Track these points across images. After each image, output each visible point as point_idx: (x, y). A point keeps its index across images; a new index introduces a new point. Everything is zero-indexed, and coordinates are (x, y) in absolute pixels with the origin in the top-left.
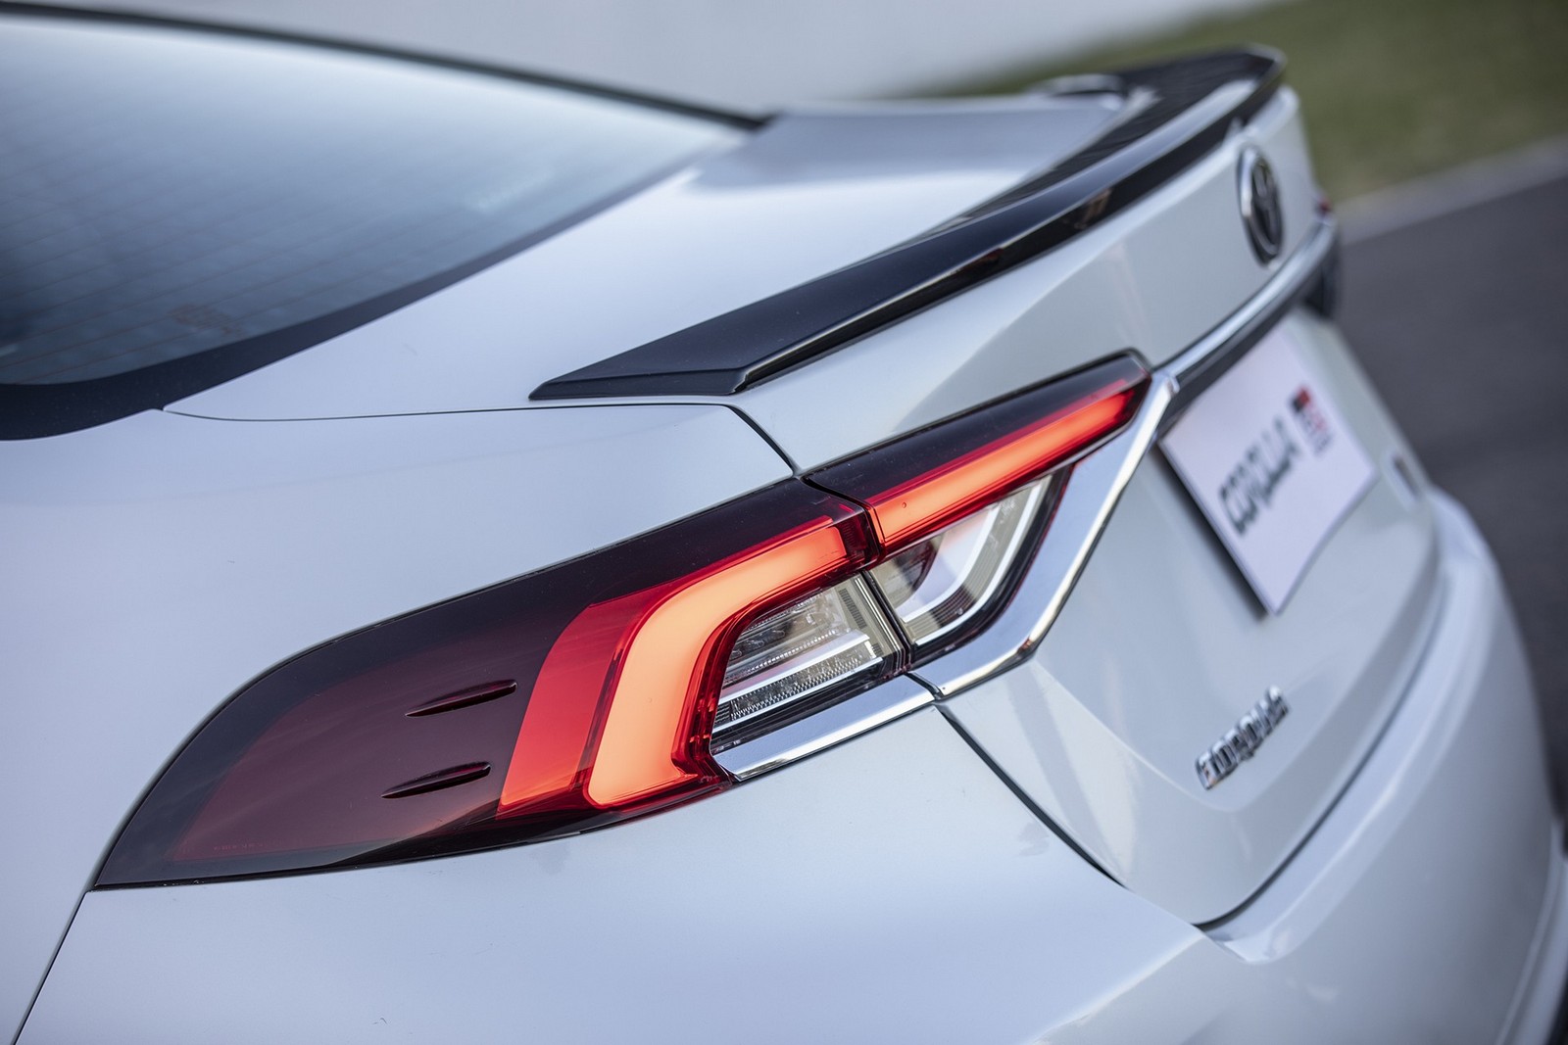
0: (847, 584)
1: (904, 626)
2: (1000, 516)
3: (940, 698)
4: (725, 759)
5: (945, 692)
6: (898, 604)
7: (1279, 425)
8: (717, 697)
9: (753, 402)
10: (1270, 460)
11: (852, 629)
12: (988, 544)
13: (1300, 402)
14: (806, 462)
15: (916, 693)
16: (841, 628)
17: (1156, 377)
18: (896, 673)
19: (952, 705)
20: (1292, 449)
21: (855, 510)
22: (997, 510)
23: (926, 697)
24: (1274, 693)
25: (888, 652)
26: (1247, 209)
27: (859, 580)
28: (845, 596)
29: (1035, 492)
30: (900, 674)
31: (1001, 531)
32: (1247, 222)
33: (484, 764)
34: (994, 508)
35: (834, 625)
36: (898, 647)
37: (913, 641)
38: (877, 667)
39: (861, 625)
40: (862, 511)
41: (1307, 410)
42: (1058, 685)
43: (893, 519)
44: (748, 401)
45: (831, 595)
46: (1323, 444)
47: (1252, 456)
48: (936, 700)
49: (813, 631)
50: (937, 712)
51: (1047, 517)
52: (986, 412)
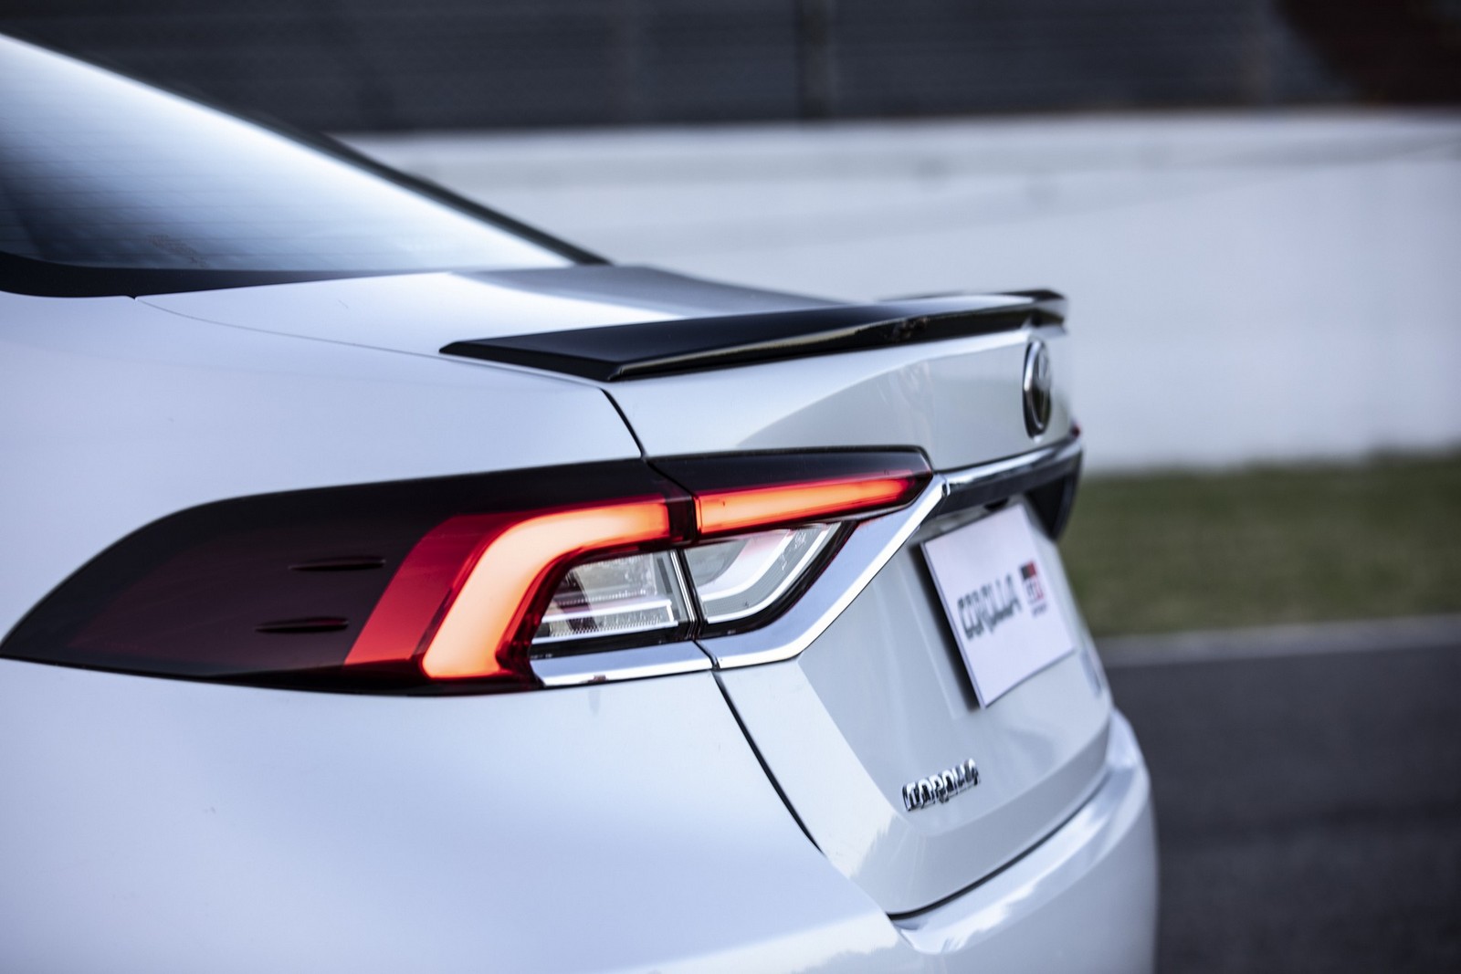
0: (664, 555)
1: (701, 604)
2: (792, 543)
3: (716, 668)
4: (537, 666)
5: (722, 666)
6: (701, 585)
7: (1009, 579)
8: (543, 614)
9: (622, 391)
10: (999, 600)
11: (659, 593)
12: (778, 562)
13: (1028, 571)
14: (653, 451)
15: (698, 657)
16: (651, 590)
17: (936, 478)
18: (687, 638)
19: (724, 676)
20: (1015, 601)
21: (684, 495)
22: (791, 538)
23: (707, 664)
24: (971, 764)
25: (684, 619)
26: (1027, 386)
27: (674, 556)
28: (660, 563)
29: (824, 534)
30: (689, 640)
31: (792, 555)
32: (1025, 394)
33: (344, 620)
34: (789, 535)
35: (647, 586)
36: (693, 618)
37: (705, 617)
38: (672, 629)
39: (669, 591)
40: (689, 498)
41: (1033, 580)
42: (810, 687)
43: (711, 514)
44: (617, 390)
45: (650, 559)
46: (1040, 610)
47: (986, 591)
48: (711, 670)
49: (628, 586)
50: (712, 677)
51: (828, 556)
52: (801, 456)
